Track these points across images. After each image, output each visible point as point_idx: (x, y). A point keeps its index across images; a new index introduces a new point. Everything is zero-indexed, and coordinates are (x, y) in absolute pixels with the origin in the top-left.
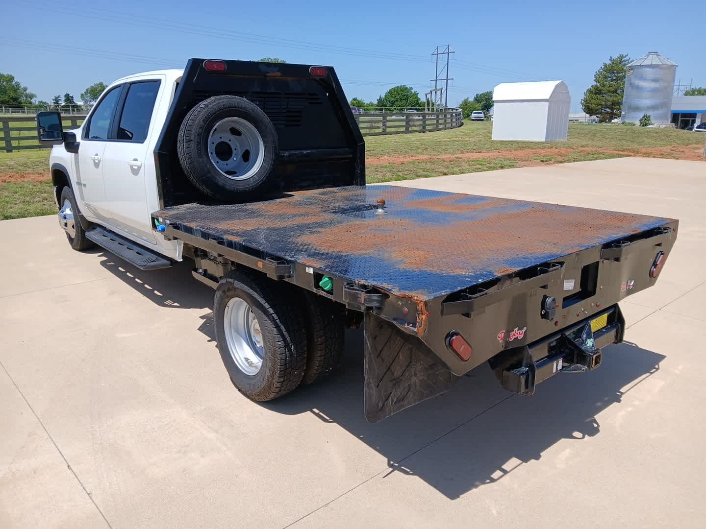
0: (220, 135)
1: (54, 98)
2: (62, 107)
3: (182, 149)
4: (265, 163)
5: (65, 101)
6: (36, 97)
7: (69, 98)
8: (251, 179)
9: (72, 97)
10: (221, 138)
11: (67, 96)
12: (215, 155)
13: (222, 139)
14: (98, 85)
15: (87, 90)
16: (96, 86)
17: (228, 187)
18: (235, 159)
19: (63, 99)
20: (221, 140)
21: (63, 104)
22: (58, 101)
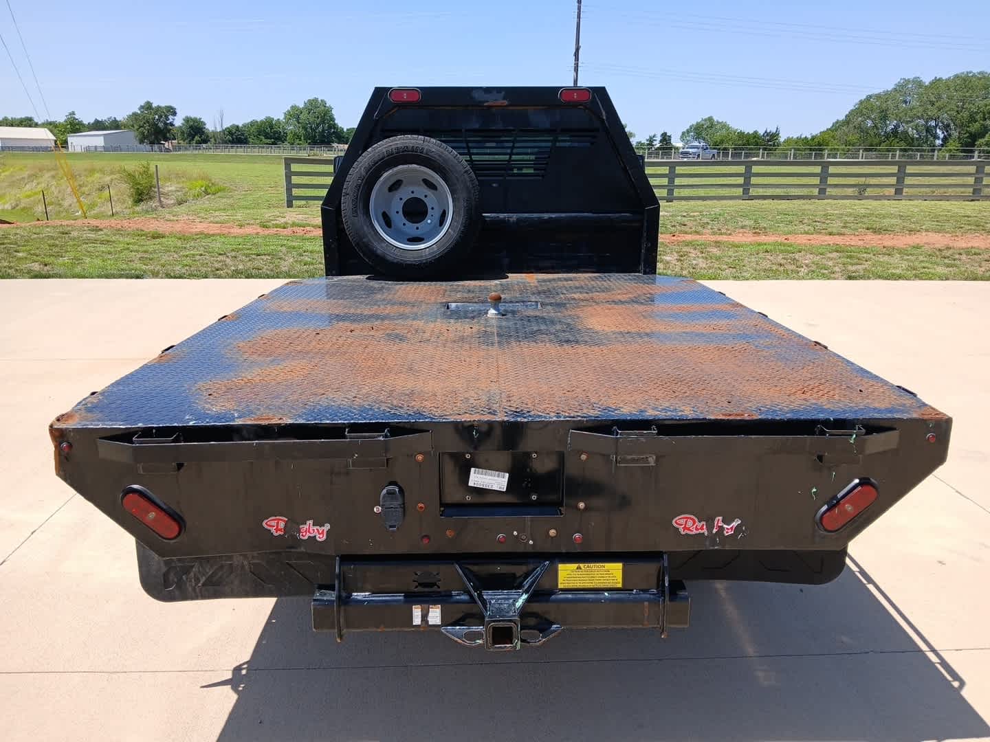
0: (411, 189)
1: (648, 138)
2: (656, 149)
3: (346, 204)
4: (451, 229)
5: (661, 141)
6: (634, 136)
7: (665, 138)
8: (427, 249)
9: (670, 137)
10: (413, 192)
11: (664, 135)
12: (402, 215)
13: (415, 194)
14: (705, 120)
15: (691, 127)
16: (703, 122)
17: (389, 258)
18: (429, 221)
19: (659, 138)
20: (413, 196)
21: (658, 145)
22: (652, 142)
